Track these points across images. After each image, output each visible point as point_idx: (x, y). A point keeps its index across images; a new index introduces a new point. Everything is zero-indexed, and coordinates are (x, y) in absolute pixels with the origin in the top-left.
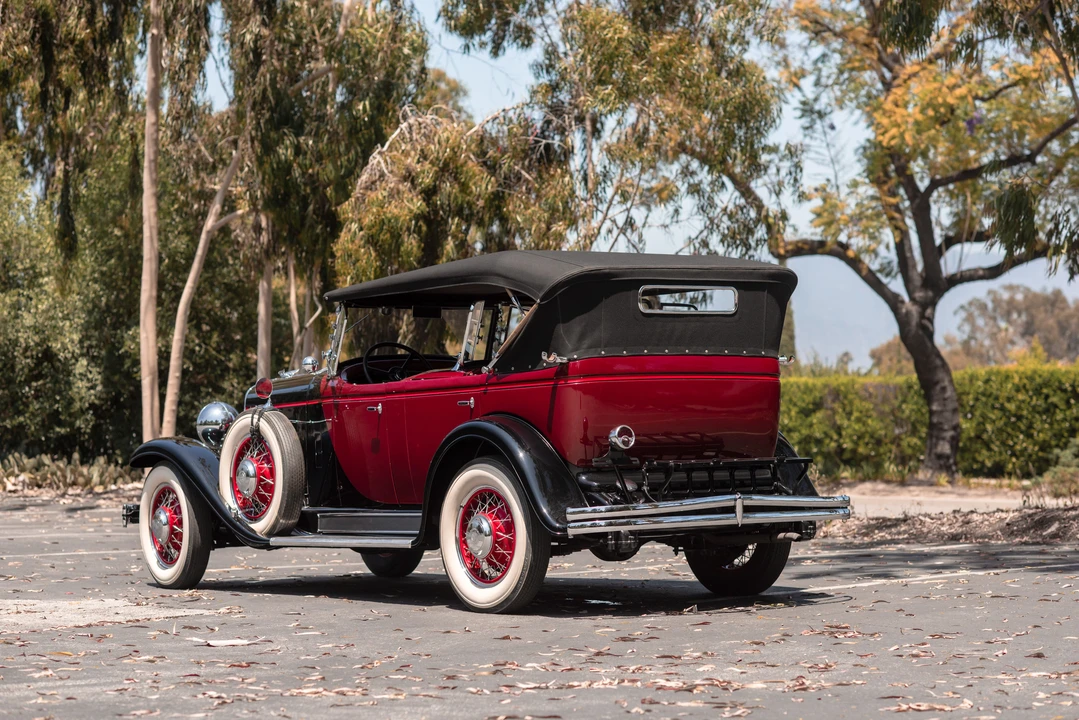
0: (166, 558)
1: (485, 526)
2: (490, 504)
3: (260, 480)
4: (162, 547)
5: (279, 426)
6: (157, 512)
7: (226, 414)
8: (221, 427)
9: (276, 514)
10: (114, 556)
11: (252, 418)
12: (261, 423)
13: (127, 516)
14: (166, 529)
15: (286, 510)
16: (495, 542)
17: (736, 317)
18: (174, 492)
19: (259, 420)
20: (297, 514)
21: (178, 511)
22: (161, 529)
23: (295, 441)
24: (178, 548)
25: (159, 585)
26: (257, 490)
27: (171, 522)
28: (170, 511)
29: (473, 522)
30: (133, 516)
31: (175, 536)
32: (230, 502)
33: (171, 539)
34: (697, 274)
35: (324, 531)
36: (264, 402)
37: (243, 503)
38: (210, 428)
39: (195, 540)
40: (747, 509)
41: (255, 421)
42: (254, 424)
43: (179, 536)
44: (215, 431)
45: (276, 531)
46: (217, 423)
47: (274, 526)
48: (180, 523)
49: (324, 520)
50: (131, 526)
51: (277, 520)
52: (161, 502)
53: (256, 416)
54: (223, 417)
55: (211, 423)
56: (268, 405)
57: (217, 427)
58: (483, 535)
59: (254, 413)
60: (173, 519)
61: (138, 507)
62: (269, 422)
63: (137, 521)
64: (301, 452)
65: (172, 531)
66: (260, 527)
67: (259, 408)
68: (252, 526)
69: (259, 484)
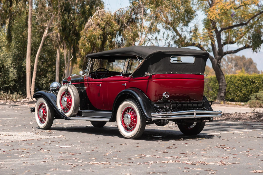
0: (42, 122)
1: (129, 116)
2: (130, 111)
3: (68, 102)
4: (41, 119)
5: (73, 89)
6: (40, 110)
7: (58, 85)
8: (56, 88)
9: (72, 111)
10: (25, 119)
11: (66, 86)
12: (68, 88)
13: (32, 110)
14: (42, 114)
15: (75, 110)
16: (132, 121)
17: (194, 64)
18: (44, 104)
19: (68, 87)
20: (77, 111)
21: (45, 109)
22: (41, 114)
23: (77, 93)
24: (45, 119)
25: (40, 128)
26: (67, 105)
27: (43, 112)
28: (43, 110)
29: (126, 115)
30: (33, 110)
31: (44, 116)
32: (59, 107)
33: (43, 117)
34: (185, 53)
35: (84, 116)
36: (69, 82)
37: (63, 108)
38: (53, 88)
39: (50, 117)
40: (197, 114)
41: (67, 87)
42: (67, 88)
43: (46, 116)
44: (55, 89)
45: (72, 116)
46: (55, 87)
47: (71, 114)
48: (46, 113)
49: (84, 113)
50: (32, 113)
51: (72, 113)
52: (41, 107)
53: (67, 86)
54: (57, 86)
55: (54, 87)
56: (70, 83)
57: (55, 88)
58: (128, 119)
59: (67, 85)
60: (44, 112)
61: (35, 108)
62: (70, 88)
63: (34, 112)
64: (79, 96)
65: (44, 114)
66: (67, 114)
67: (68, 84)
68: (65, 114)
69: (67, 103)
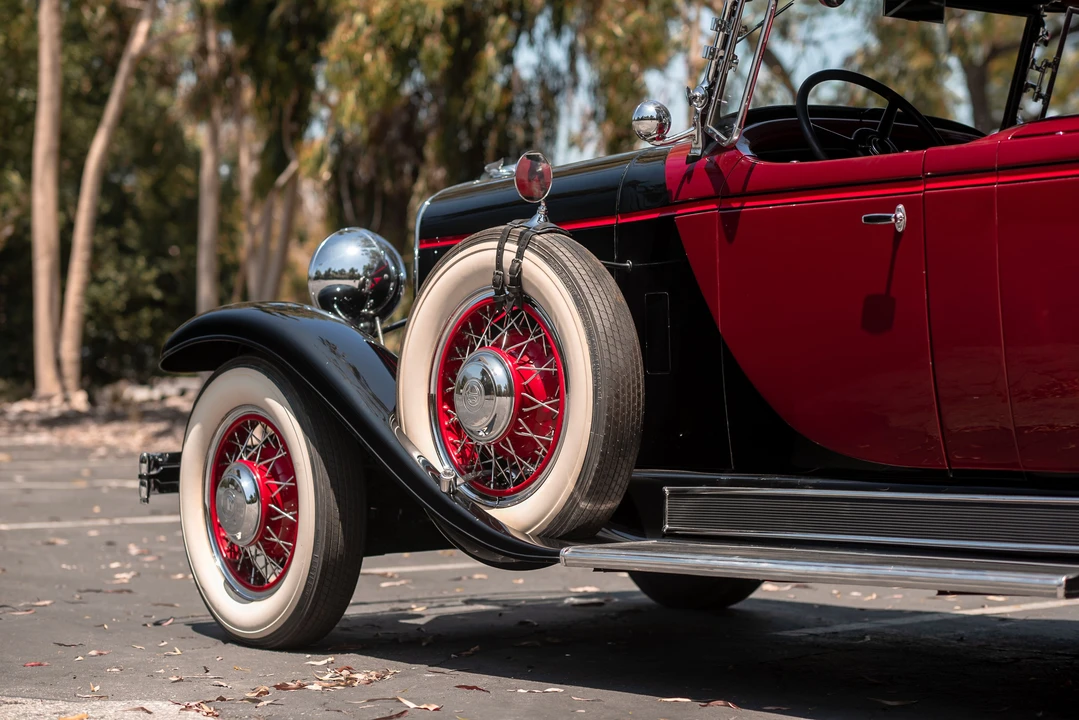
0: (246, 577)
3: (521, 403)
4: (233, 550)
6: (227, 473)
7: (375, 255)
8: (362, 285)
9: (570, 486)
11: (500, 250)
12: (525, 263)
13: (149, 477)
14: (254, 510)
15: (595, 478)
18: (269, 422)
19: (520, 255)
20: (620, 487)
21: (287, 467)
22: (239, 508)
23: (617, 304)
24: (282, 558)
25: (219, 631)
26: (514, 425)
27: (263, 494)
28: (262, 471)
30: (164, 476)
31: (276, 532)
33: (262, 537)
35: (679, 528)
36: (530, 212)
38: (339, 285)
41: (509, 257)
42: (508, 265)
43: (291, 531)
44: (350, 292)
45: (570, 530)
46: (353, 275)
47: (562, 516)
48: (291, 497)
49: (685, 504)
50: (157, 499)
51: (572, 500)
52: (234, 451)
53: (511, 247)
54: (367, 261)
56: (538, 220)
57: (355, 284)
59: (504, 238)
60: (270, 489)
61: (176, 458)
62: (549, 258)
63: (174, 488)
64: (634, 334)
65: (267, 515)
66: (519, 516)
67: (516, 227)
68: (494, 513)
69: (518, 412)
